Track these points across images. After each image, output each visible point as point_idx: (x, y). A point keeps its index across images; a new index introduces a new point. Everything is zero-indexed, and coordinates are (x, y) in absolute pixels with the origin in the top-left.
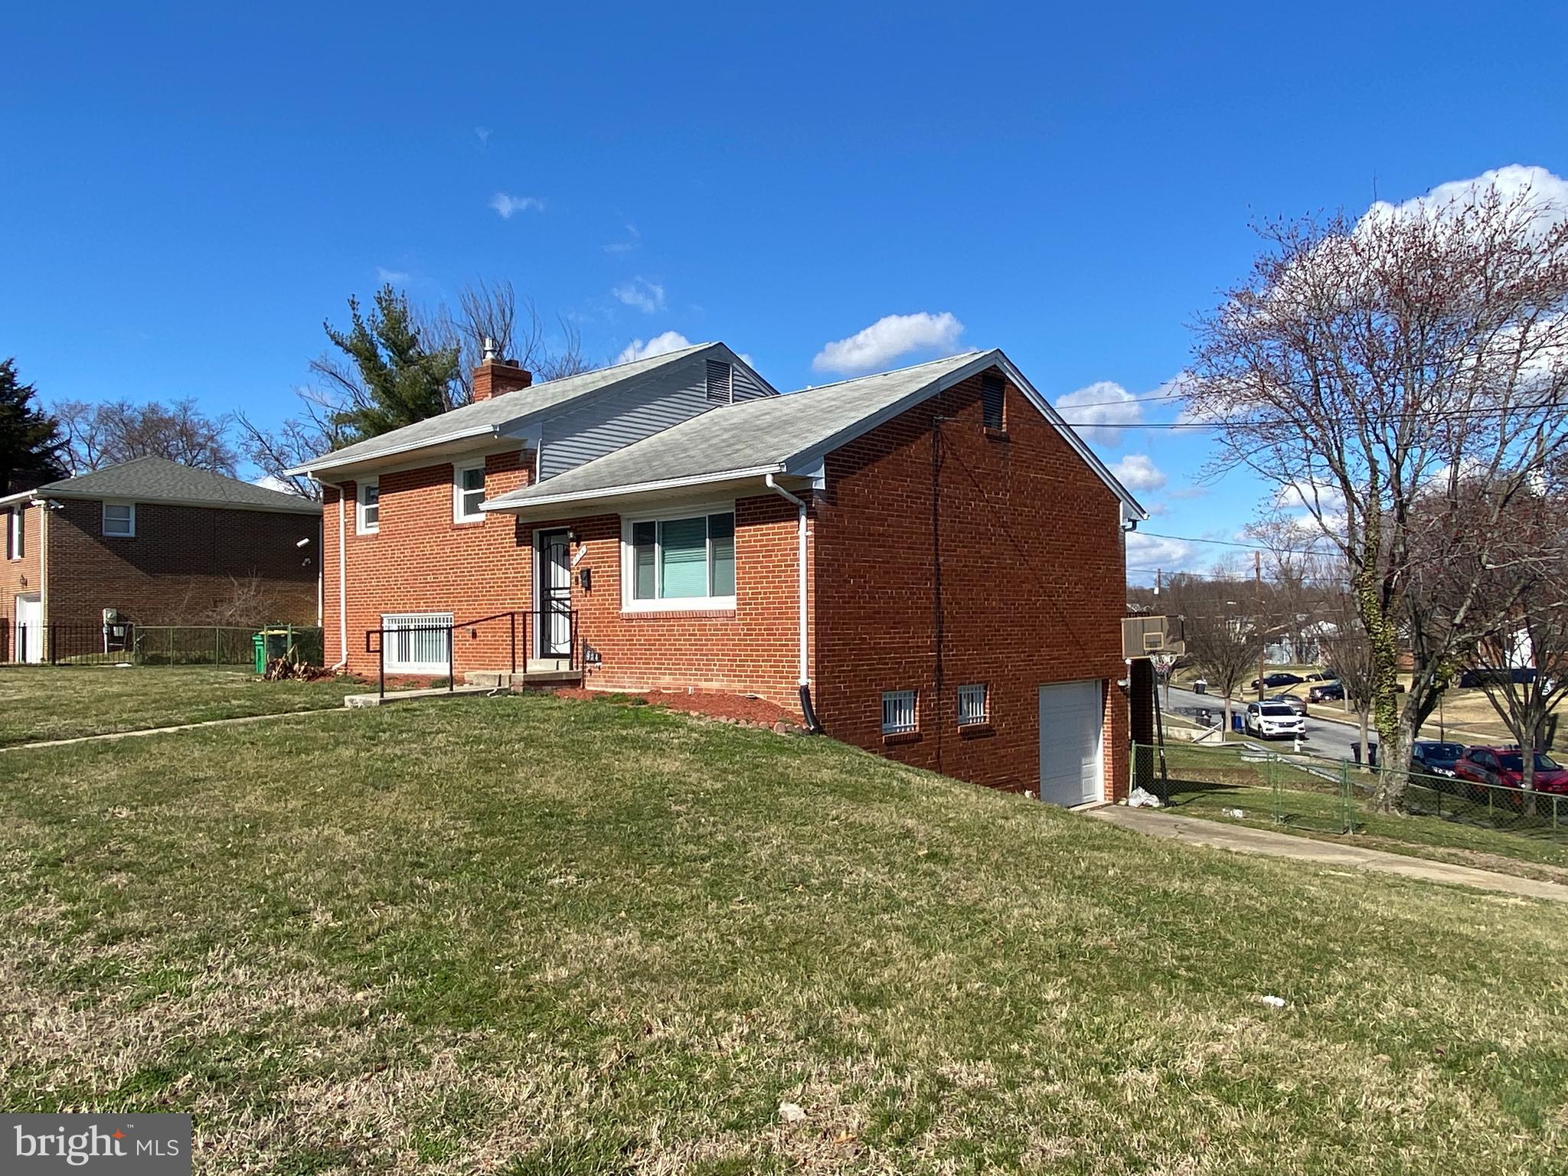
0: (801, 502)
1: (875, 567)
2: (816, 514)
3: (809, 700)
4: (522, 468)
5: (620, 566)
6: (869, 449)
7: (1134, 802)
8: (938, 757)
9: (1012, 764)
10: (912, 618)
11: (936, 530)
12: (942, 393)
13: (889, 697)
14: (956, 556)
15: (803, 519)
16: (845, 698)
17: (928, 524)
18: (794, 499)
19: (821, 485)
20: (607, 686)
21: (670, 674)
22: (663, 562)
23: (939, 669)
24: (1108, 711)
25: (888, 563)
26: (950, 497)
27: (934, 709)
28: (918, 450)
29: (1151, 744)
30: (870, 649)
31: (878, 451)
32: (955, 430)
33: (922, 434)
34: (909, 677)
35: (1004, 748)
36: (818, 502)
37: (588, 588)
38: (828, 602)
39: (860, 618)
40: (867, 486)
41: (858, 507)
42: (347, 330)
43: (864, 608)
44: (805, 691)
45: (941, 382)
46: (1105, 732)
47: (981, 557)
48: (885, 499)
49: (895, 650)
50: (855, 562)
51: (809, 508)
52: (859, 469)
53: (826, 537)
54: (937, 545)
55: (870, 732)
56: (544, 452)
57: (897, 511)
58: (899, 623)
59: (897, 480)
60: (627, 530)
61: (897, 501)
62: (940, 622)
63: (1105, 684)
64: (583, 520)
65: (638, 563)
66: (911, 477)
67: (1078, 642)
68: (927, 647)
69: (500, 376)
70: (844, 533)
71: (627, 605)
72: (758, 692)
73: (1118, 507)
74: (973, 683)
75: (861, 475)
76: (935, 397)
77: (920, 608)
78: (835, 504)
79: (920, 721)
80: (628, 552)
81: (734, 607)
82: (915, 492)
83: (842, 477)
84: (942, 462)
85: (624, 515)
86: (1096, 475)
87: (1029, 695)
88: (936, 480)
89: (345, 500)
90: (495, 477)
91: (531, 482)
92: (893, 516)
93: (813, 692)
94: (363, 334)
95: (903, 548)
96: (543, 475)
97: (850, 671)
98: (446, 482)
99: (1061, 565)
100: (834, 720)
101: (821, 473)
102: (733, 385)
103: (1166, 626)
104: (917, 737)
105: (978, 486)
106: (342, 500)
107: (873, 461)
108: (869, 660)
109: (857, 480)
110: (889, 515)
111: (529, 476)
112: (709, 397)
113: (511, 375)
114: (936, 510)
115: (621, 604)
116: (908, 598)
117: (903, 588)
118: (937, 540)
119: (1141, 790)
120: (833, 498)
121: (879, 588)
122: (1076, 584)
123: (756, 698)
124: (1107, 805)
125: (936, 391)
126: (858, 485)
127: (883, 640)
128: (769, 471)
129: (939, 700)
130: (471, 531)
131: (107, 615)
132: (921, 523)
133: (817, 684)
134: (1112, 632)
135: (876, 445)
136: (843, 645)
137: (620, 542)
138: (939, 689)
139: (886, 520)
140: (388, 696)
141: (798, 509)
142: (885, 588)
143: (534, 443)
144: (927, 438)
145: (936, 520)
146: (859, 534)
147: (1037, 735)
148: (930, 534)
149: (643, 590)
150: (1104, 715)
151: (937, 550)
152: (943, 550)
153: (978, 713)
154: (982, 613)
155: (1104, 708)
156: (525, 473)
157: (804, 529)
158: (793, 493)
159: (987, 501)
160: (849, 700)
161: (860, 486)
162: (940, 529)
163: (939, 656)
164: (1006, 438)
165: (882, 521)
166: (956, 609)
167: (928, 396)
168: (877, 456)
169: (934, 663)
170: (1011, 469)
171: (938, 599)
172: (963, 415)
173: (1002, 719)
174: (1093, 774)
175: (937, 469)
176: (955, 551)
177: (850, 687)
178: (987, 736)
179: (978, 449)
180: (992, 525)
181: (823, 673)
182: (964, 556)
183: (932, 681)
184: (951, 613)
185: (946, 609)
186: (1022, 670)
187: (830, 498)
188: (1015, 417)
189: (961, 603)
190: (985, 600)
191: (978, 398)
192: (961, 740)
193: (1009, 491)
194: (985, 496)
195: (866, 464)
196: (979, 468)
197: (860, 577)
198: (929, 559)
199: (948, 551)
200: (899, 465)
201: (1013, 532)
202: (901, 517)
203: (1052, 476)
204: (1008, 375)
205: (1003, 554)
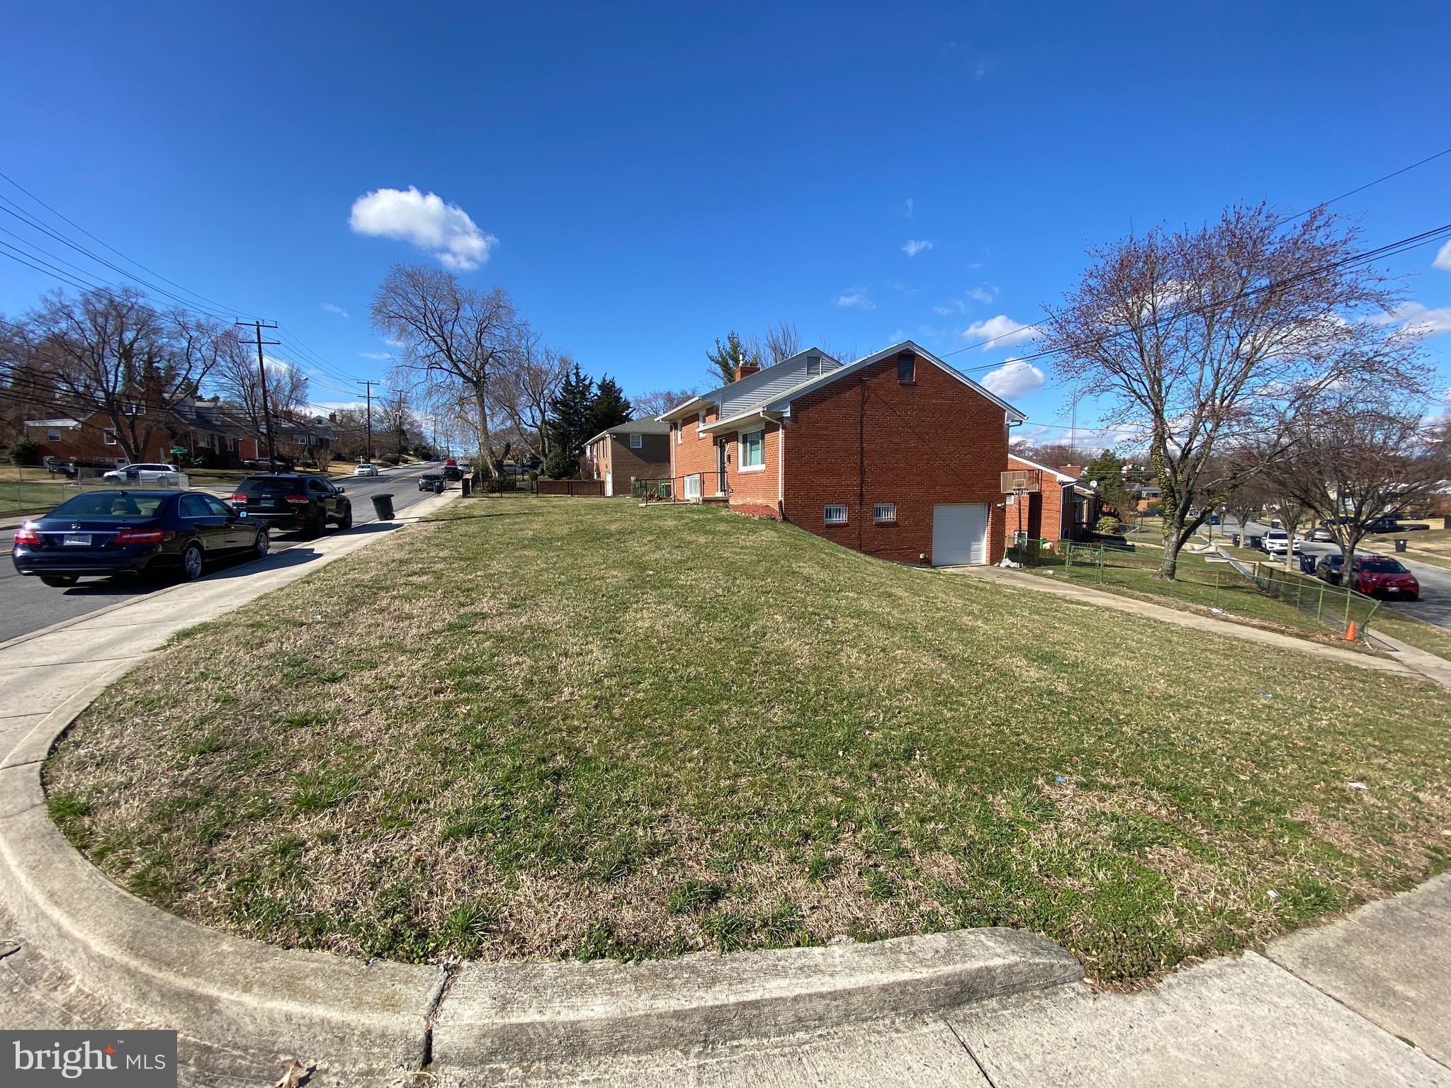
0: (780, 423)
1: (821, 450)
2: (787, 427)
3: (782, 506)
4: (713, 413)
5: (739, 453)
6: (817, 397)
7: (1002, 565)
9: (911, 541)
10: (844, 472)
11: (862, 431)
12: (868, 366)
13: (832, 507)
14: (875, 443)
15: (780, 430)
16: (801, 506)
17: (856, 429)
18: (775, 422)
19: (788, 415)
20: (734, 503)
21: (748, 497)
22: (749, 450)
23: (861, 495)
24: (990, 519)
25: (829, 447)
26: (872, 416)
27: (857, 513)
28: (852, 395)
31: (824, 397)
32: (877, 383)
33: (854, 387)
34: (840, 499)
35: (906, 533)
36: (787, 422)
37: (730, 462)
40: (818, 414)
41: (810, 423)
43: (814, 468)
44: (780, 503)
45: (866, 361)
46: (988, 530)
47: (892, 443)
48: (828, 419)
49: (833, 486)
50: (809, 447)
51: (783, 425)
52: (813, 406)
53: (792, 437)
54: (862, 438)
55: (816, 521)
56: (723, 406)
57: (836, 424)
58: (836, 474)
59: (835, 409)
60: (740, 438)
61: (836, 419)
62: (862, 473)
63: (989, 505)
64: (730, 432)
65: (745, 451)
66: (844, 407)
67: (966, 484)
68: (853, 485)
69: (745, 371)
70: (801, 435)
71: (741, 469)
72: (769, 503)
73: (1004, 414)
74: (885, 502)
75: (813, 409)
76: (864, 368)
77: (849, 467)
78: (797, 423)
79: (849, 518)
80: (741, 446)
81: (765, 468)
82: (848, 415)
83: (801, 410)
84: (867, 399)
85: (739, 431)
86: (985, 398)
87: (925, 509)
88: (863, 408)
89: (674, 429)
90: (708, 417)
91: (717, 419)
92: (833, 426)
93: (783, 502)
94: (722, 355)
95: (839, 440)
96: (723, 415)
97: (804, 495)
98: (697, 420)
99: (954, 446)
100: (794, 517)
101: (789, 409)
102: (822, 367)
103: (1027, 476)
104: (847, 525)
105: (892, 409)
107: (821, 402)
108: (816, 490)
109: (811, 411)
111: (717, 416)
112: (808, 374)
113: (749, 370)
114: (862, 422)
116: (842, 463)
117: (839, 459)
118: (862, 436)
119: (1007, 559)
120: (796, 420)
121: (824, 459)
122: (965, 455)
123: (769, 506)
124: (985, 565)
125: (862, 366)
127: (825, 481)
128: (760, 410)
129: (861, 509)
130: (703, 440)
131: (632, 478)
132: (851, 429)
133: (787, 500)
134: (994, 479)
135: (822, 395)
136: (801, 483)
137: (738, 443)
138: (861, 504)
139: (829, 428)
141: (778, 426)
142: (827, 459)
143: (718, 403)
144: (858, 389)
145: (862, 427)
146: (811, 435)
147: (930, 528)
148: (857, 434)
149: (745, 464)
150: (988, 521)
151: (862, 441)
152: (866, 441)
153: (889, 516)
154: (892, 470)
155: (988, 517)
156: (715, 415)
157: (781, 435)
158: (774, 419)
159: (898, 416)
160: (803, 507)
161: (812, 413)
162: (864, 431)
163: (861, 489)
164: (915, 384)
165: (826, 429)
166: (873, 468)
167: (859, 368)
168: (824, 400)
169: (858, 492)
170: (917, 399)
171: (862, 463)
172: (883, 376)
173: (905, 520)
174: (979, 550)
175: (863, 403)
176: (875, 441)
177: (804, 502)
178: (894, 527)
179: (893, 391)
180: (901, 427)
181: (789, 495)
182: (881, 443)
183: (857, 500)
184: (870, 469)
185: (868, 468)
186: (921, 497)
187: (794, 420)
188: (923, 373)
189: (877, 465)
190: (894, 463)
191: (896, 366)
192: (874, 528)
193: (915, 410)
194: (897, 414)
195: (817, 404)
196: (893, 400)
197: (812, 454)
198: (856, 445)
199: (869, 441)
200: (838, 403)
201: (917, 430)
202: (838, 426)
203: (949, 401)
204: (917, 352)
205: (910, 441)
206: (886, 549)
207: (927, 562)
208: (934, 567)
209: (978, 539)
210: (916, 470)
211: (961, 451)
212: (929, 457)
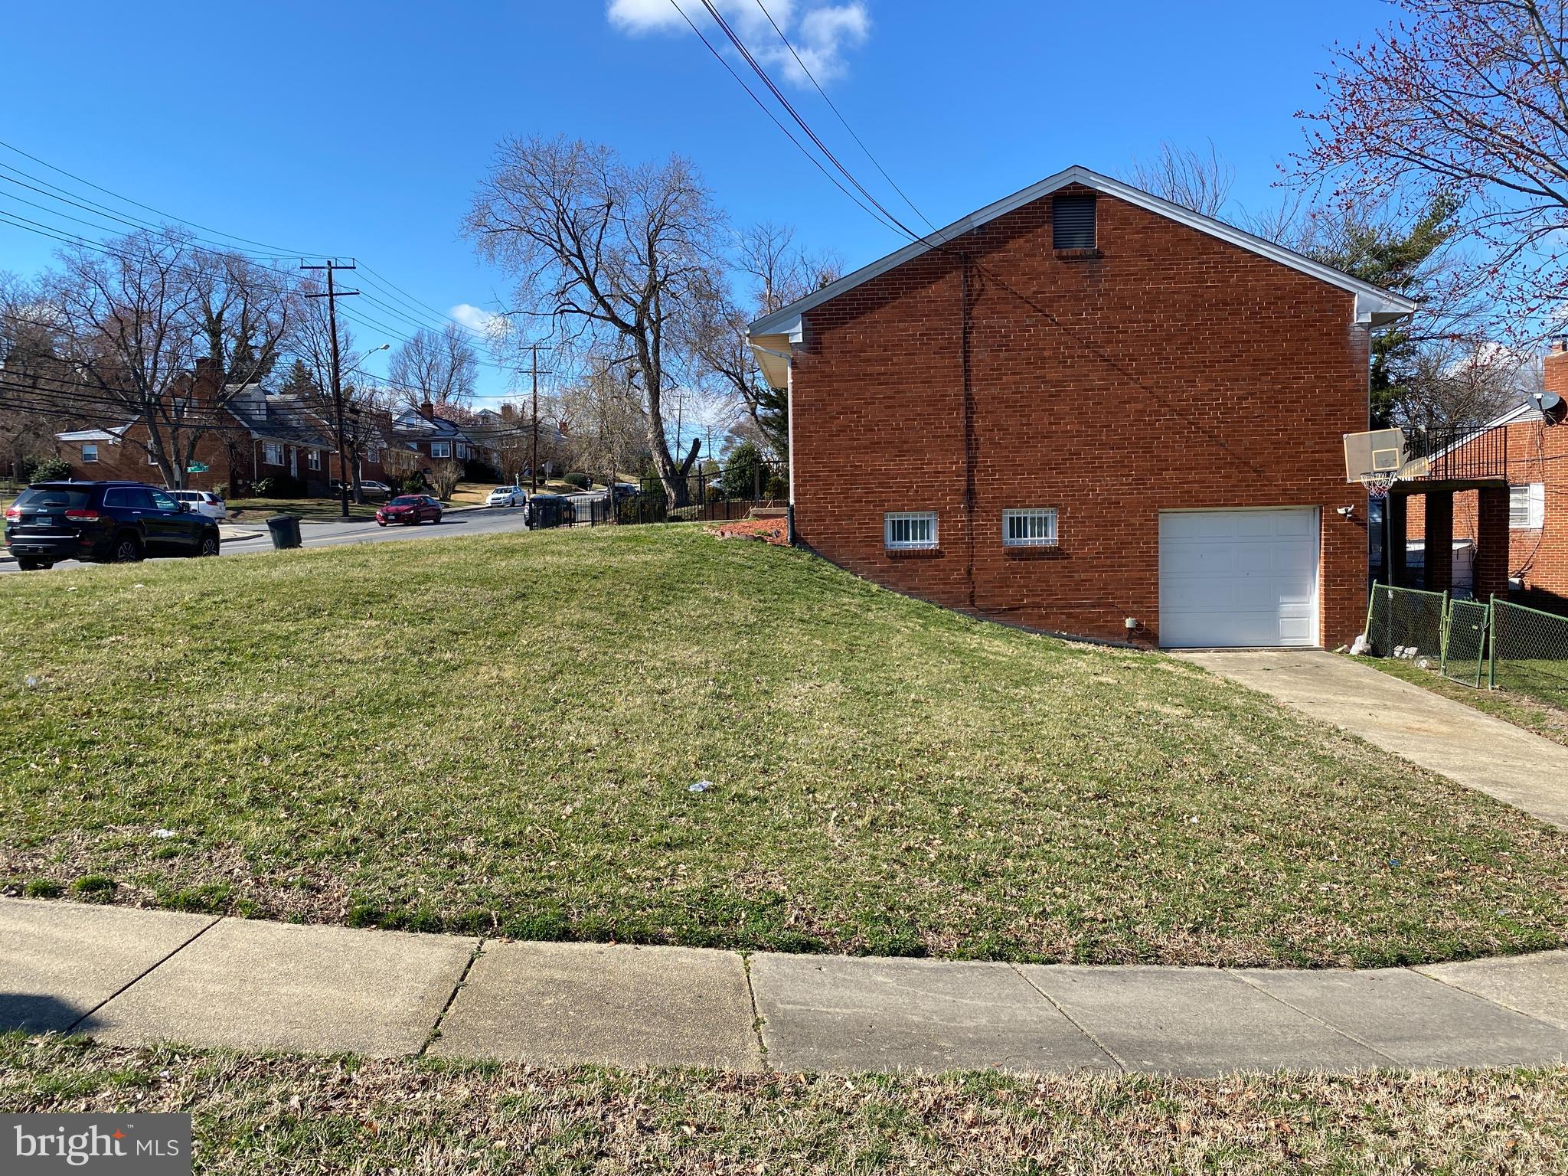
1: (873, 403)
2: (795, 364)
6: (863, 299)
7: (1354, 650)
8: (969, 572)
9: (1100, 589)
10: (928, 446)
11: (967, 361)
12: (980, 227)
13: (897, 517)
14: (1002, 384)
17: (954, 357)
19: (799, 339)
23: (970, 493)
24: (1323, 544)
25: (891, 398)
26: (994, 327)
27: (961, 530)
28: (945, 290)
30: (866, 475)
31: (878, 299)
32: (1001, 261)
33: (947, 273)
34: (923, 500)
35: (1087, 571)
39: (853, 448)
40: (864, 332)
41: (848, 352)
43: (858, 439)
44: (792, 510)
45: (973, 218)
46: (1321, 568)
47: (1045, 382)
48: (888, 341)
49: (904, 476)
50: (846, 400)
52: (851, 319)
54: (968, 375)
55: (866, 546)
57: (906, 350)
58: (908, 451)
59: (905, 321)
61: (907, 340)
62: (972, 447)
63: (1320, 513)
66: (926, 316)
67: (1246, 464)
68: (952, 472)
70: (830, 376)
73: (1351, 300)
74: (1030, 506)
75: (855, 323)
76: (969, 233)
77: (939, 437)
78: (820, 353)
79: (941, 539)
82: (935, 329)
83: (830, 329)
84: (979, 295)
87: (1136, 521)
88: (969, 314)
92: (901, 355)
95: (914, 383)
97: (839, 493)
99: (1209, 379)
101: (799, 328)
103: (1400, 441)
104: (937, 554)
105: (1040, 311)
107: (873, 309)
108: (865, 484)
109: (850, 328)
110: (894, 355)
114: (967, 342)
116: (922, 428)
117: (915, 420)
118: (968, 371)
121: (880, 421)
122: (1244, 399)
125: (967, 228)
126: (850, 333)
127: (885, 467)
129: (972, 521)
132: (943, 358)
133: (797, 503)
135: (873, 294)
136: (831, 471)
138: (970, 512)
139: (890, 360)
144: (956, 277)
145: (967, 352)
146: (851, 376)
147: (1151, 562)
148: (956, 367)
151: (968, 380)
152: (980, 380)
153: (1043, 536)
154: (1046, 437)
159: (1057, 324)
160: (838, 518)
161: (853, 333)
162: (973, 361)
163: (970, 480)
164: (1099, 255)
165: (884, 361)
166: (997, 435)
167: (955, 235)
168: (878, 305)
169: (963, 486)
170: (1104, 286)
171: (969, 428)
172: (1012, 245)
173: (1083, 543)
174: (1304, 615)
175: (970, 303)
176: (1001, 379)
177: (838, 507)
178: (1057, 559)
179: (1044, 274)
180: (1067, 348)
181: (805, 494)
182: (1015, 383)
183: (959, 503)
184: (991, 439)
185: (985, 435)
186: (1123, 494)
187: (812, 348)
188: (1114, 229)
189: (1008, 430)
190: (1050, 423)
191: (1044, 222)
192: (1006, 560)
193: (1101, 309)
194: (1054, 320)
195: (862, 313)
196: (1045, 292)
197: (853, 413)
198: (955, 391)
199: (987, 380)
200: (909, 307)
201: (1107, 351)
202: (910, 354)
203: (1189, 282)
204: (1099, 188)
205: (1088, 376)
206: (1038, 606)
207: (1147, 637)
208: (1167, 649)
209: (1297, 590)
210: (1108, 436)
211: (1227, 390)
212: (1140, 406)
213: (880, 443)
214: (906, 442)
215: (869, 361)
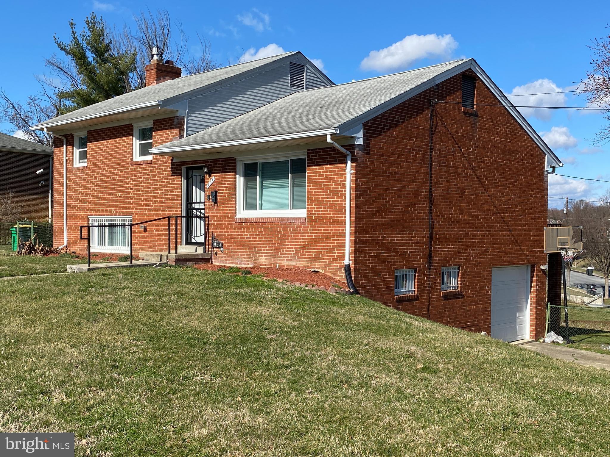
0: (348, 152)
1: (392, 193)
2: (357, 159)
3: (350, 274)
4: (176, 128)
5: (235, 189)
6: (390, 120)
7: (548, 340)
8: (429, 310)
9: (474, 315)
10: (414, 225)
11: (431, 170)
12: (437, 85)
13: (399, 273)
14: (443, 187)
15: (349, 163)
16: (372, 273)
17: (426, 167)
18: (343, 150)
19: (360, 142)
20: (226, 263)
21: (265, 256)
22: (262, 187)
23: (430, 256)
24: (534, 285)
25: (400, 190)
26: (440, 150)
27: (426, 281)
28: (421, 121)
29: (560, 305)
30: (388, 243)
31: (396, 121)
32: (444, 109)
33: (424, 111)
34: (412, 261)
35: (469, 305)
36: (358, 152)
37: (216, 202)
38: (363, 214)
39: (382, 224)
40: (389, 143)
41: (382, 156)
42: (68, 41)
43: (385, 218)
44: (348, 268)
45: (436, 78)
46: (532, 297)
47: (458, 188)
48: (400, 151)
49: (404, 244)
50: (380, 189)
51: (353, 156)
52: (384, 132)
53: (363, 174)
54: (431, 180)
55: (387, 294)
56: (190, 118)
57: (407, 159)
58: (406, 228)
59: (407, 139)
60: (240, 167)
61: (407, 152)
62: (432, 227)
63: (533, 267)
64: (213, 161)
65: (247, 188)
66: (415, 137)
67: (517, 242)
68: (423, 243)
69: (162, 71)
70: (373, 171)
71: (239, 213)
72: (319, 268)
73: (544, 158)
74: (451, 265)
75: (385, 136)
76: (433, 87)
77: (419, 219)
78: (369, 154)
79: (418, 288)
80: (240, 181)
81: (305, 216)
82: (418, 147)
83: (374, 137)
84: (436, 128)
85: (238, 158)
86: (532, 139)
87: (485, 274)
88: (432, 140)
89: (67, 146)
90: (159, 133)
91: (181, 136)
92: (404, 161)
93: (352, 269)
94: (77, 43)
95: (410, 181)
96: (189, 132)
97: (376, 256)
98: (128, 135)
99: (508, 194)
100: (365, 286)
101: (361, 134)
102: (307, 79)
103: (572, 233)
104: (416, 298)
105: (457, 144)
106: (65, 146)
107: (393, 127)
108: (388, 250)
109: (383, 139)
110: (402, 161)
111: (180, 133)
112: (292, 85)
113: (168, 70)
114: (431, 158)
115: (235, 213)
116: (412, 213)
117: (409, 206)
118: (431, 177)
119: (552, 333)
120: (367, 150)
121: (395, 206)
122: (517, 206)
123: (318, 272)
124: (531, 342)
125: (433, 84)
126: (383, 142)
127: (396, 238)
128: (328, 132)
129: (430, 275)
130: (143, 166)
132: (422, 167)
133: (355, 264)
134: (538, 236)
135: (395, 118)
136: (372, 240)
137: (235, 175)
138: (430, 269)
139: (400, 164)
140: (93, 266)
141: (346, 157)
142: (398, 206)
143: (182, 112)
144: (427, 114)
145: (431, 164)
146: (383, 172)
147: (489, 298)
148: (426, 173)
149: (249, 205)
150: (531, 287)
151: (431, 183)
152: (435, 183)
153: (454, 284)
154: (457, 222)
155: (532, 282)
156: (177, 131)
157: (349, 168)
158: (343, 146)
159: (462, 153)
160: (375, 275)
163: (430, 248)
164: (476, 115)
165: (397, 164)
166: (441, 220)
167: (428, 87)
168: (394, 125)
169: (427, 252)
170: (478, 134)
171: (431, 214)
172: (449, 99)
173: (468, 289)
174: (522, 323)
175: (432, 133)
176: (442, 184)
177: (375, 266)
178: (459, 298)
179: (458, 121)
180: (466, 168)
181: (359, 257)
182: (448, 187)
183: (426, 264)
184: (438, 222)
185: (436, 219)
186: (481, 258)
187: (366, 150)
188: (482, 101)
189: (445, 216)
190: (460, 214)
191: (459, 89)
192: (442, 300)
193: (477, 147)
194: (461, 150)
195: (389, 130)
196: (458, 133)
197: (383, 199)
198: (426, 189)
199: (437, 184)
200: (409, 130)
201: (478, 173)
202: (409, 162)
203: (503, 138)
204: (478, 74)
205: (472, 186)
210: (478, 223)
211: (513, 200)
212: (488, 207)
213: (394, 221)
214: (406, 222)
215: (391, 163)
